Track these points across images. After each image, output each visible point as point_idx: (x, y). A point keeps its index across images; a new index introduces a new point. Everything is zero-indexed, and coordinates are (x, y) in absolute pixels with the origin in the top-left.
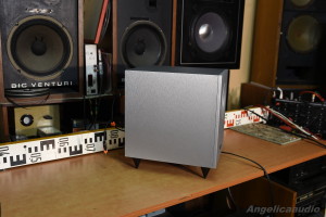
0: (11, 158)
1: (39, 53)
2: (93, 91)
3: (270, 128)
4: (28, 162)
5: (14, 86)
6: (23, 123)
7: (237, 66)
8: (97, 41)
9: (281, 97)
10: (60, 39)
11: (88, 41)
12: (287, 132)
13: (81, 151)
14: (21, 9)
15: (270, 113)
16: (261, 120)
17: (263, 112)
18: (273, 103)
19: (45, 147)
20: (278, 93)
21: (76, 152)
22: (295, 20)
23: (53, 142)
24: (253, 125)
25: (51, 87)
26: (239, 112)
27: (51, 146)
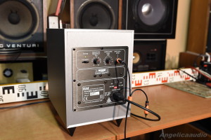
1: (14, 22)
3: (198, 85)
6: (5, 75)
7: (173, 37)
8: (57, 14)
9: (209, 60)
13: (36, 96)
15: (199, 73)
16: (191, 79)
17: (193, 72)
18: (202, 65)
19: (6, 91)
20: (206, 58)
21: (32, 97)
23: (13, 88)
24: (184, 82)
26: (172, 72)
27: (11, 91)
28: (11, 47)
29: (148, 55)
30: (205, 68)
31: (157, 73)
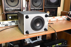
0: (5, 24)
1: (12, 2)
2: (25, 11)
4: (9, 25)
5: (7, 9)
17: (66, 17)
19: (13, 22)
23: (14, 21)
25: (15, 10)
26: (60, 17)
27: (14, 22)
28: (12, 9)
29: (52, 12)
30: (69, 16)
31: (55, 17)
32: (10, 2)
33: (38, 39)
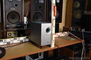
0: (7, 42)
1: (13, 19)
2: (26, 28)
3: (68, 37)
4: (11, 43)
5: (7, 26)
6: (9, 35)
7: (61, 22)
8: (27, 16)
10: (18, 15)
11: (25, 16)
12: (72, 37)
13: (23, 41)
14: (9, 9)
15: (69, 33)
16: (67, 35)
17: (67, 33)
18: (70, 31)
19: (15, 40)
20: (71, 29)
22: (75, 11)
24: (65, 36)
25: (16, 27)
26: (61, 33)
28: (13, 27)
31: (57, 33)
32: (11, 19)
33: (39, 57)
